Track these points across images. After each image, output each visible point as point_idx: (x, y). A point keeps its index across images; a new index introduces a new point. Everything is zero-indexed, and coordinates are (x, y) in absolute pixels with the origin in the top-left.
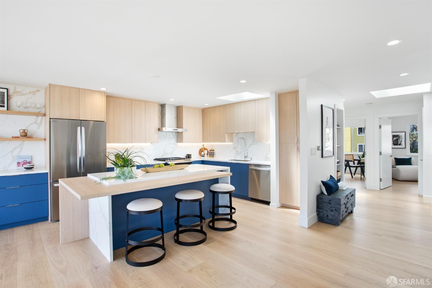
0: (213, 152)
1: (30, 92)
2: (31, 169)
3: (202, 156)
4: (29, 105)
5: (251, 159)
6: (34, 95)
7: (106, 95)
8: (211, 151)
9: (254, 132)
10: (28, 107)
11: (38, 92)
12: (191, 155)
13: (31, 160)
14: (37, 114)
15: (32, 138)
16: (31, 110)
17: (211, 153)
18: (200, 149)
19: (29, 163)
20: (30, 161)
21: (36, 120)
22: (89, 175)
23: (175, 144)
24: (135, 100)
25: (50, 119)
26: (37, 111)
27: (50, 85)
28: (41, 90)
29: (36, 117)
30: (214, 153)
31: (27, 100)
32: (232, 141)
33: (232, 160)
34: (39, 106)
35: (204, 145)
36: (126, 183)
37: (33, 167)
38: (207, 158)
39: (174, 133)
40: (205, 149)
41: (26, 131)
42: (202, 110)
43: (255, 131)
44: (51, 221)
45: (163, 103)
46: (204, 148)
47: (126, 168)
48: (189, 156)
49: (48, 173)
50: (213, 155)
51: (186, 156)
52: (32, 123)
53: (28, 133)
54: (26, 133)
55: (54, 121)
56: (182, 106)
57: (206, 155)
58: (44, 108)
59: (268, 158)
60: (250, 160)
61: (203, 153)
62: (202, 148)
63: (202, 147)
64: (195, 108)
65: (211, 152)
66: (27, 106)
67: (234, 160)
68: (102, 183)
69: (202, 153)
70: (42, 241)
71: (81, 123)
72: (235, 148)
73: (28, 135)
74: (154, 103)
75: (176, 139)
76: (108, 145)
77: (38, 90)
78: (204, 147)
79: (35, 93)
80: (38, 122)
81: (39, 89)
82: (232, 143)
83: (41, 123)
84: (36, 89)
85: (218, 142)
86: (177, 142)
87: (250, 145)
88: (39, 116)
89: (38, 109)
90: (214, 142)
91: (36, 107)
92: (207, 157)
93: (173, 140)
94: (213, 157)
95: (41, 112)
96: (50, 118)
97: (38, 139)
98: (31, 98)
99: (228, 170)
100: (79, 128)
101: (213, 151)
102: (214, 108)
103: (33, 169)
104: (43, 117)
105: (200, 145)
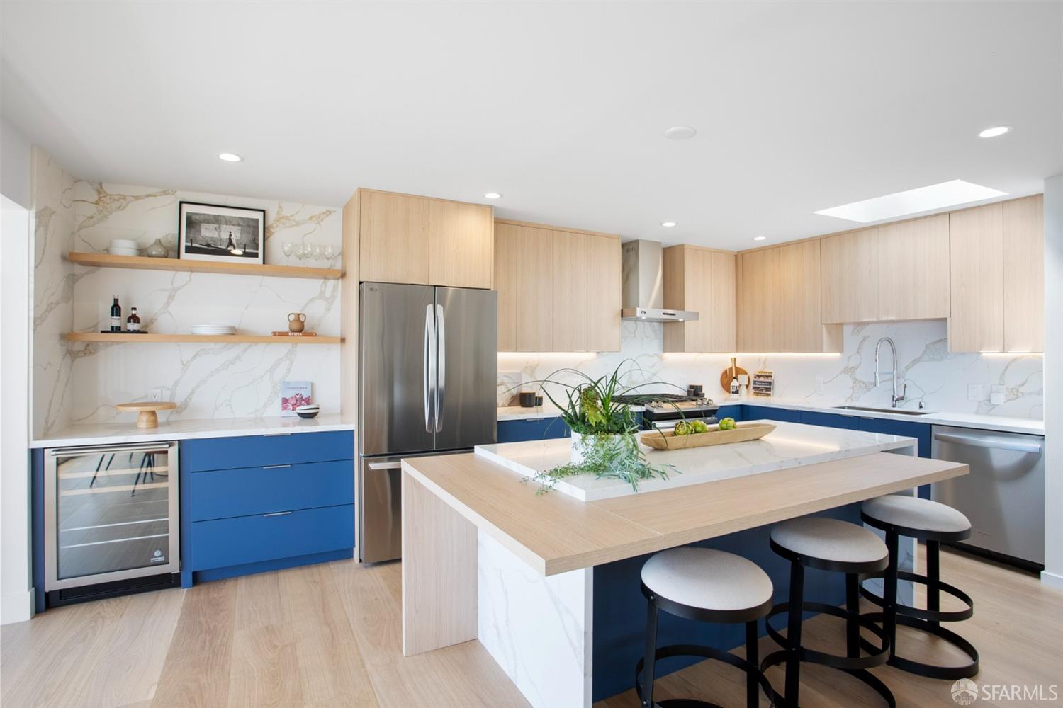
0: (769, 380)
1: (311, 218)
2: (312, 418)
3: (733, 392)
4: (309, 249)
5: (921, 407)
6: (319, 223)
7: (495, 219)
8: (759, 376)
9: (946, 319)
10: (308, 254)
11: (328, 216)
12: (701, 387)
13: (312, 394)
14: (324, 274)
15: (316, 336)
16: (312, 263)
17: (763, 384)
18: (725, 370)
19: (308, 401)
20: (310, 395)
21: (323, 289)
22: (478, 450)
23: (657, 355)
24: (563, 231)
25: (361, 283)
26: (324, 264)
27: (361, 190)
28: (335, 212)
29: (323, 280)
30: (770, 383)
31: (305, 236)
32: (839, 347)
33: (844, 408)
34: (330, 251)
35: (735, 359)
36: (639, 492)
37: (316, 414)
38: (747, 398)
39: (656, 324)
40: (740, 371)
41: (302, 318)
42: (734, 257)
43: (947, 315)
44: (361, 561)
45: (631, 235)
46: (736, 368)
47: (618, 437)
48: (696, 392)
49: (353, 431)
50: (769, 389)
51: (688, 391)
52: (314, 298)
53: (305, 323)
54: (302, 323)
55: (371, 289)
56: (681, 247)
57: (743, 390)
58: (340, 257)
59: (994, 406)
60: (916, 409)
61: (734, 383)
62: (731, 368)
63: (730, 365)
64: (717, 253)
65: (762, 379)
66: (306, 252)
67: (849, 408)
68: (554, 488)
69: (732, 384)
70: (353, 634)
71: (436, 293)
72: (849, 370)
73: (305, 328)
74: (609, 237)
75: (662, 340)
76: (502, 356)
77: (327, 211)
78: (737, 366)
79: (322, 220)
80: (328, 293)
81: (331, 209)
82: (838, 355)
83: (333, 297)
84: (324, 209)
85: (794, 351)
86: (665, 351)
87: (915, 362)
88: (329, 279)
89: (328, 259)
90: (780, 352)
91: (324, 254)
92: (748, 393)
93: (655, 346)
94: (768, 395)
95: (334, 268)
96: (361, 280)
97: (328, 340)
98: (314, 230)
99: (912, 446)
100: (430, 308)
101: (767, 377)
102: (778, 249)
103: (316, 418)
104: (337, 281)
105: (725, 359)
